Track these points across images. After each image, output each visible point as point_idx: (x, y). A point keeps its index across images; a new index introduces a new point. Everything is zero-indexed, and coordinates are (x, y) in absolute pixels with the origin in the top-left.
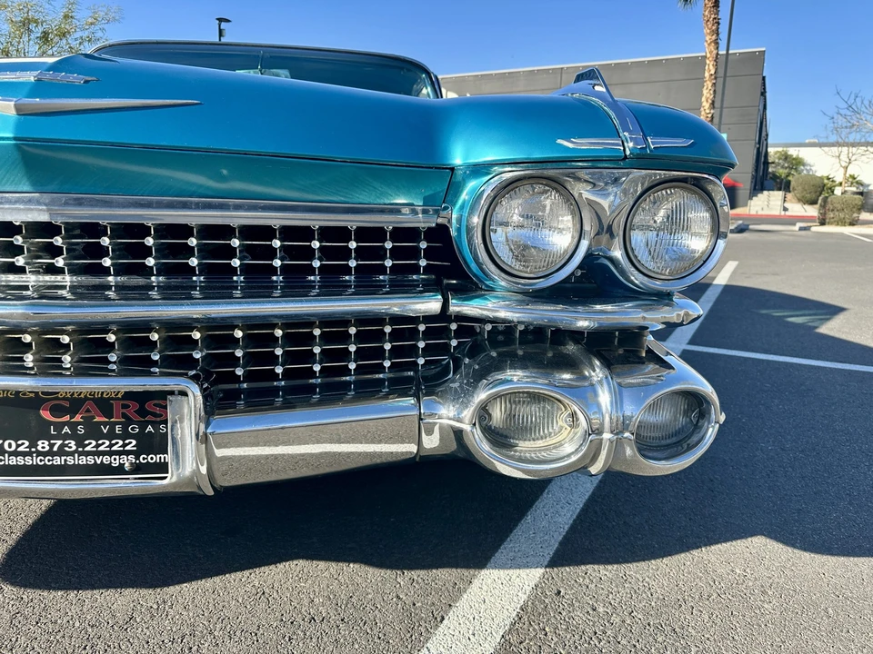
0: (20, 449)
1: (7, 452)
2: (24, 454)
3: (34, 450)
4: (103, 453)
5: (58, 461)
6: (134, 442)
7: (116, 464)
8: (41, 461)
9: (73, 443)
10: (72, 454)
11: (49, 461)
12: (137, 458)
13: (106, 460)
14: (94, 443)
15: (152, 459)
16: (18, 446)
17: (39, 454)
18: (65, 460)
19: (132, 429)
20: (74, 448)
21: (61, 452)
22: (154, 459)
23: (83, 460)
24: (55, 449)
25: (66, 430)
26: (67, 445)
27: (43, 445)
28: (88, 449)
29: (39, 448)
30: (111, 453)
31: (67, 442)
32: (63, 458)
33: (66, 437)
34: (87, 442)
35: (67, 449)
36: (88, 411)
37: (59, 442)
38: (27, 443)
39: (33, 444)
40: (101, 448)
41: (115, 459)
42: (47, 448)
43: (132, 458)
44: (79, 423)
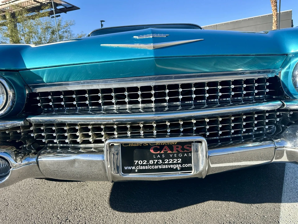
0: (144, 163)
1: (140, 165)
2: (145, 165)
3: (148, 163)
4: (171, 164)
5: (156, 167)
6: (181, 160)
7: (175, 168)
8: (151, 167)
9: (161, 161)
10: (161, 164)
11: (153, 167)
12: (182, 165)
13: (172, 166)
14: (168, 160)
15: (186, 165)
16: (143, 162)
17: (150, 165)
18: (159, 167)
19: (180, 155)
20: (161, 162)
21: (157, 164)
22: (187, 165)
23: (164, 167)
24: (155, 163)
25: (159, 156)
26: (159, 162)
27: (151, 162)
28: (166, 163)
29: (150, 163)
30: (173, 164)
31: (159, 161)
32: (158, 166)
33: (159, 159)
34: (165, 160)
35: (159, 163)
36: (165, 149)
37: (157, 161)
38: (146, 161)
39: (148, 162)
40: (170, 162)
41: (175, 166)
42: (153, 163)
43: (180, 165)
44: (163, 154)
